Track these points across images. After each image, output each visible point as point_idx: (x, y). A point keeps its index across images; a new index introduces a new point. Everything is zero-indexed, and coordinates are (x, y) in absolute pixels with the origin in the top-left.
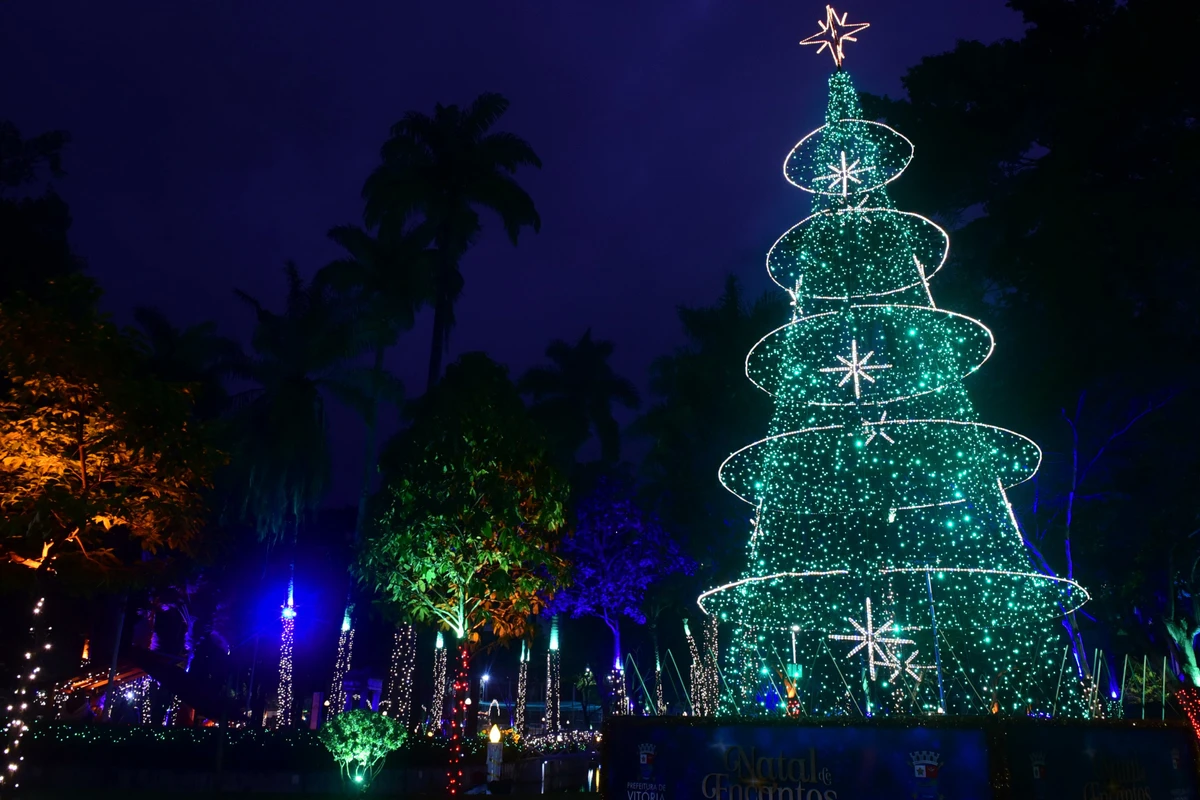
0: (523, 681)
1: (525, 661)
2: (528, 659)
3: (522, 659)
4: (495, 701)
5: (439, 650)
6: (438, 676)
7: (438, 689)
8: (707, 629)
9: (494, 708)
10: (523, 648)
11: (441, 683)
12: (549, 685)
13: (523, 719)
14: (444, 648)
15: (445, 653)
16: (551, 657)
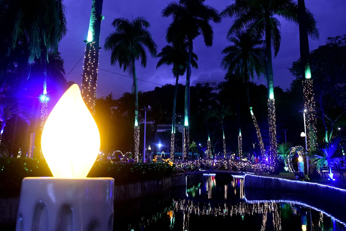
0: (173, 141)
1: (173, 133)
2: (175, 133)
3: (172, 132)
4: (163, 152)
5: (136, 127)
6: (136, 138)
7: (136, 144)
8: (270, 107)
9: (163, 155)
10: (173, 128)
11: (138, 141)
12: (185, 141)
13: (173, 156)
14: (138, 126)
15: (139, 128)
16: (185, 129)
